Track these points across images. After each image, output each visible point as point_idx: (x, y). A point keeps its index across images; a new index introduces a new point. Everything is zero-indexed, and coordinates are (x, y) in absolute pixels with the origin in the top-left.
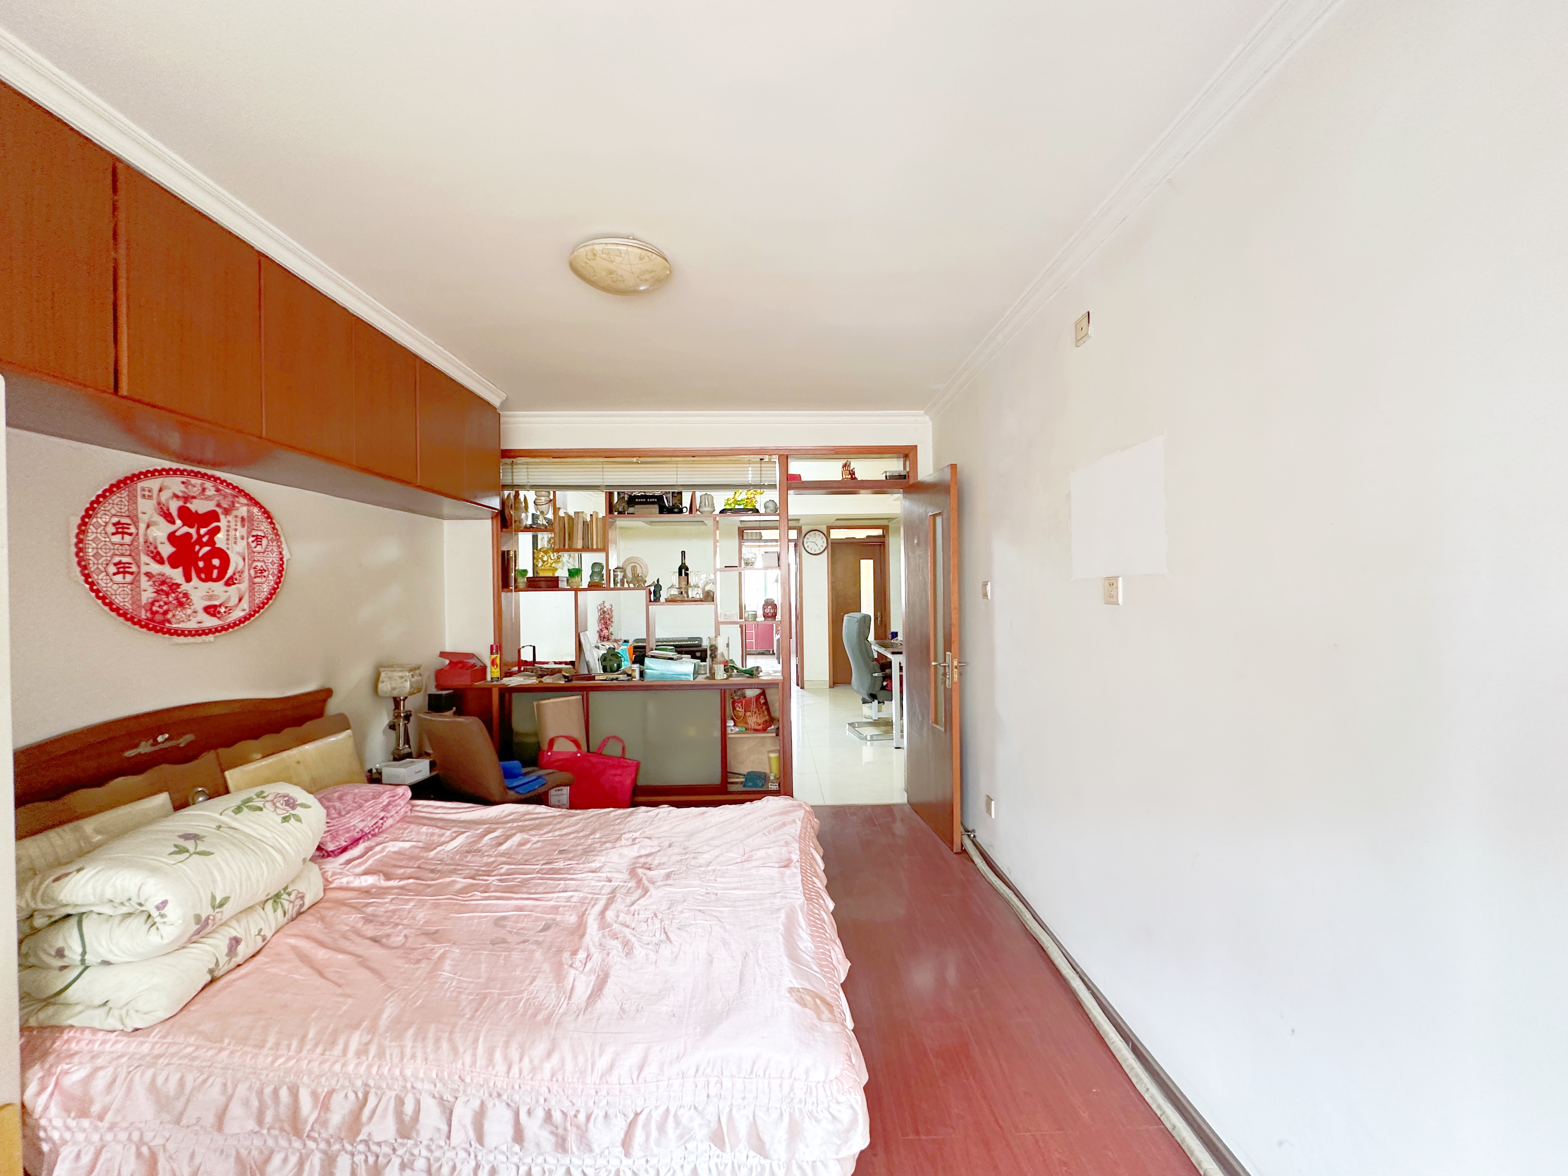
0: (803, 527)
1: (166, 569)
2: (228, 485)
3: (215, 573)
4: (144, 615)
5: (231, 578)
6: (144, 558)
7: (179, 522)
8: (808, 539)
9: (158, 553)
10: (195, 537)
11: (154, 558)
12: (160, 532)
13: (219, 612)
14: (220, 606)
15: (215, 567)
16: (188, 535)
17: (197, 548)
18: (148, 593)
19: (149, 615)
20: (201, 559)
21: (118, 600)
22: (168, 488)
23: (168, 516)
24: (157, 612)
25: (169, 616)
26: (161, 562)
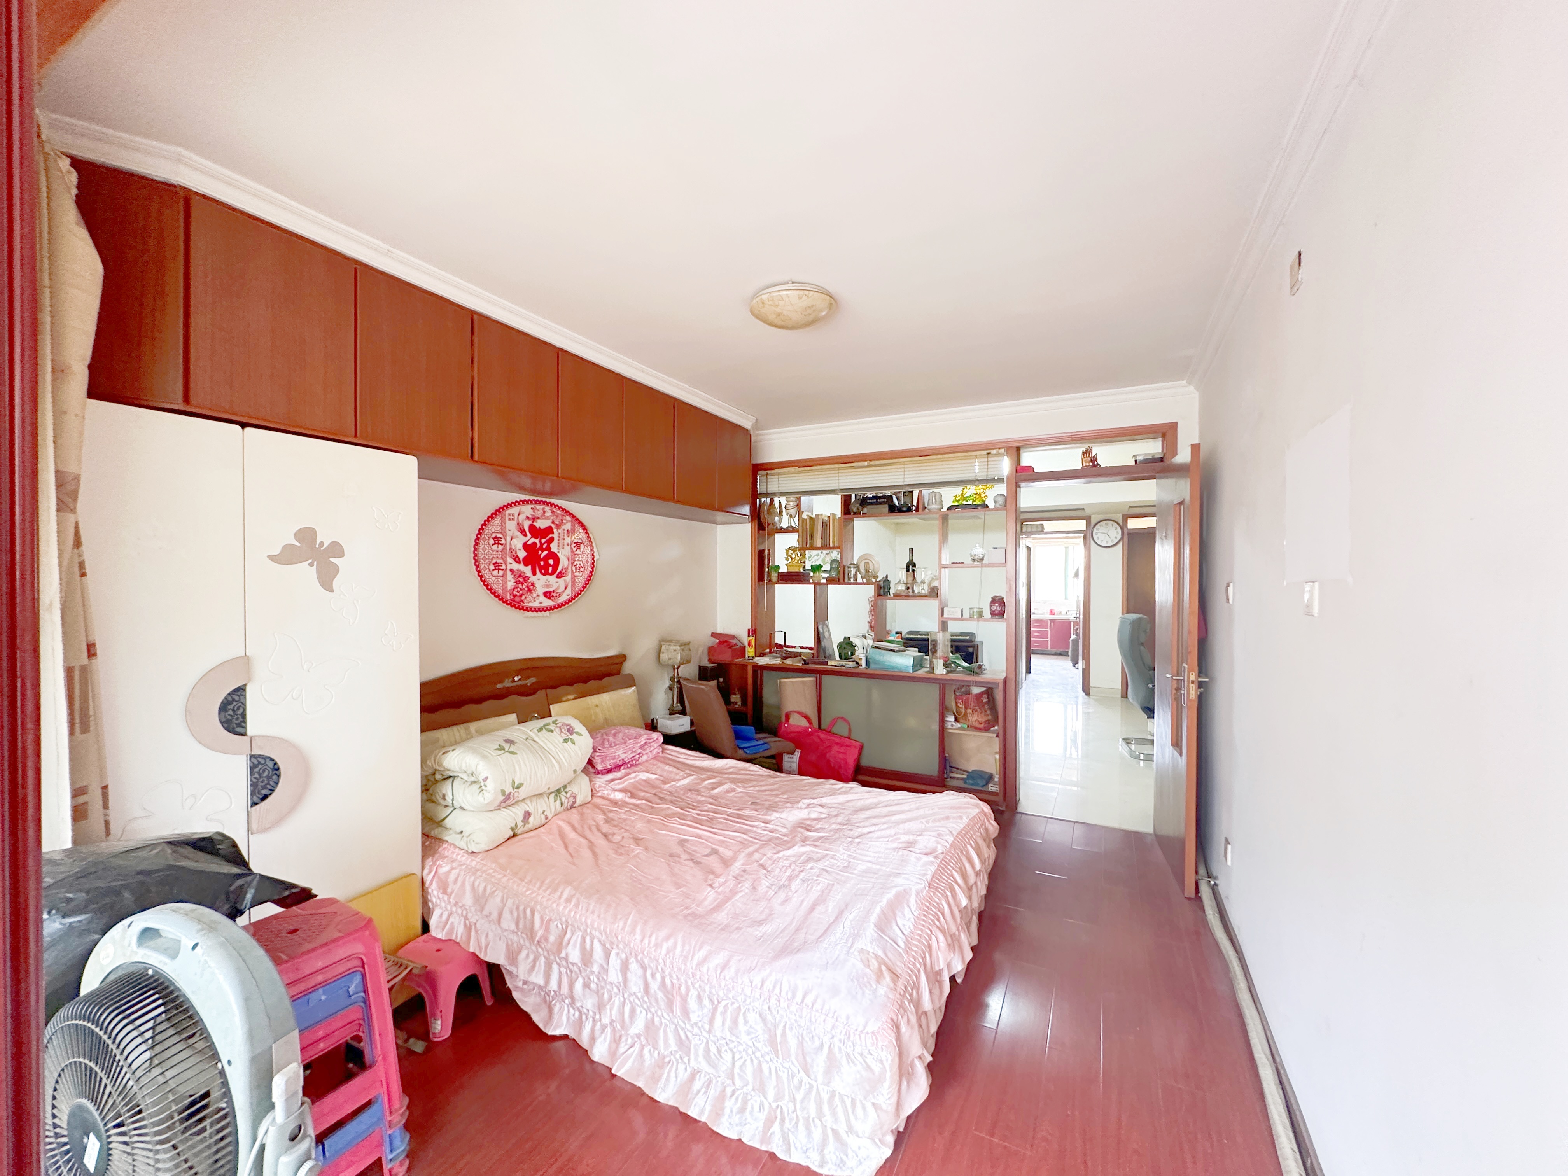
0: (1093, 517)
1: (521, 567)
2: (560, 508)
3: (550, 569)
4: (509, 597)
5: (560, 572)
6: (510, 560)
7: (529, 535)
8: (1098, 529)
9: (517, 556)
10: (539, 545)
11: (515, 559)
12: (518, 543)
13: (553, 596)
14: (554, 591)
15: (550, 565)
16: (534, 544)
17: (540, 552)
18: (511, 584)
19: (512, 597)
20: (542, 560)
21: (495, 587)
22: (524, 513)
23: (523, 532)
24: (516, 595)
25: (523, 598)
26: (519, 562)
